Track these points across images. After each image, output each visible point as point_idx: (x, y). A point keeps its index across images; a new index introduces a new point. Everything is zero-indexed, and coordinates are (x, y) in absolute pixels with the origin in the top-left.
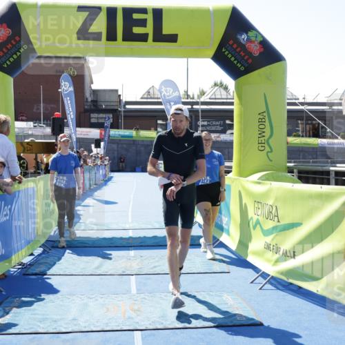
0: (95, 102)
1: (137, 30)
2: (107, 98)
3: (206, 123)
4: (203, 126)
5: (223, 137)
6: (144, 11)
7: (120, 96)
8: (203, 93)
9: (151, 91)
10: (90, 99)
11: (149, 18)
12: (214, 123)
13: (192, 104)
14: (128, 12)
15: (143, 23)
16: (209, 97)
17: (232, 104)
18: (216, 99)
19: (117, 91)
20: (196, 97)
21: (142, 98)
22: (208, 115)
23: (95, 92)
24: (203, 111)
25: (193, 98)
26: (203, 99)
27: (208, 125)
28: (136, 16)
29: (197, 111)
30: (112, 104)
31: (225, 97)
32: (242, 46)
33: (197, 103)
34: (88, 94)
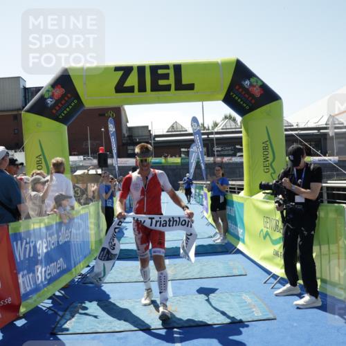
0: (130, 137)
1: (162, 82)
2: (140, 133)
3: (220, 149)
4: (217, 151)
5: (235, 160)
6: (166, 67)
7: (150, 131)
8: (216, 125)
9: (175, 126)
10: (126, 135)
11: (171, 72)
12: (227, 148)
13: (208, 134)
14: (154, 69)
15: (166, 76)
16: (221, 127)
17: (240, 132)
18: (227, 129)
19: (147, 127)
20: (210, 128)
21: (168, 132)
22: (221, 142)
23: (130, 129)
24: (217, 139)
25: (208, 129)
26: (216, 130)
27: (222, 150)
28: (160, 72)
29: (212, 139)
30: (144, 137)
31: (234, 127)
32: (247, 90)
33: (212, 133)
34: (124, 131)
